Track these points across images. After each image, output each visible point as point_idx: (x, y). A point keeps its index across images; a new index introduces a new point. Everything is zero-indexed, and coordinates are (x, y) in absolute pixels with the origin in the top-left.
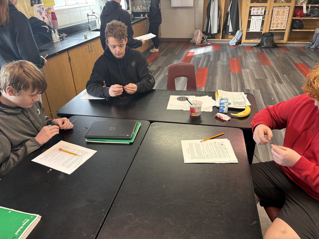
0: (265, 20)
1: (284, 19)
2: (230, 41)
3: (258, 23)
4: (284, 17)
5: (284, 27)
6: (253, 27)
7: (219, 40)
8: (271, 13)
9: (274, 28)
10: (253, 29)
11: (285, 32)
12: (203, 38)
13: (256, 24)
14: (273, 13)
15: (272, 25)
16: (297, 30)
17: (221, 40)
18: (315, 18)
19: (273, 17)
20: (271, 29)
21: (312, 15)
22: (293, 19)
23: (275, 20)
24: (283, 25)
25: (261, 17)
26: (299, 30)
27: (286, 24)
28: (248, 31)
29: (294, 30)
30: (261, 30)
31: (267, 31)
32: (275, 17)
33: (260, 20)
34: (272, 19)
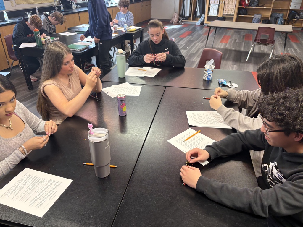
0: (220, 7)
1: (233, 7)
2: (196, 22)
3: (215, 10)
4: (233, 6)
5: (233, 13)
6: (212, 12)
7: (190, 21)
8: (223, 3)
9: (226, 14)
10: (212, 14)
11: (233, 17)
12: (179, 19)
13: (214, 10)
14: (225, 3)
15: (224, 11)
16: (242, 16)
17: (191, 21)
18: (254, 7)
19: (225, 6)
20: (224, 14)
21: (253, 5)
22: (239, 8)
23: (226, 8)
24: (232, 12)
25: (217, 5)
26: (243, 16)
27: (234, 11)
28: (208, 15)
29: (240, 16)
30: (217, 15)
31: (222, 16)
32: (227, 5)
33: (217, 7)
34: (225, 7)
